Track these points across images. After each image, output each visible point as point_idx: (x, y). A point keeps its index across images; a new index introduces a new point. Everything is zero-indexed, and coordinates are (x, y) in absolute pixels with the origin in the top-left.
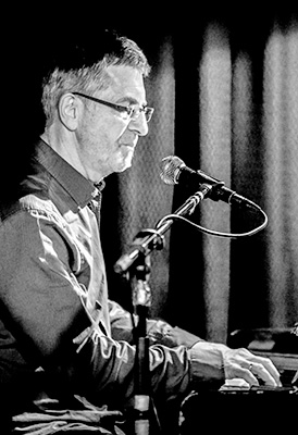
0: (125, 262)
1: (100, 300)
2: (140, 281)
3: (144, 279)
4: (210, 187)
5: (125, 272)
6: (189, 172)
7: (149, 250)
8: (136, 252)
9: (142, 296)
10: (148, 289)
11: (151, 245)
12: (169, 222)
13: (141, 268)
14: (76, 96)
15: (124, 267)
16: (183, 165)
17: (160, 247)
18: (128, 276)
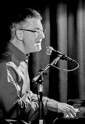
0: (36, 79)
1: (28, 90)
2: (40, 85)
3: (41, 84)
4: (61, 56)
5: (36, 82)
6: (55, 51)
7: (43, 75)
8: (39, 76)
9: (41, 89)
10: (43, 87)
11: (43, 74)
12: (49, 66)
13: (40, 81)
14: (20, 30)
15: (35, 80)
16: (53, 49)
17: (46, 74)
18: (36, 83)
